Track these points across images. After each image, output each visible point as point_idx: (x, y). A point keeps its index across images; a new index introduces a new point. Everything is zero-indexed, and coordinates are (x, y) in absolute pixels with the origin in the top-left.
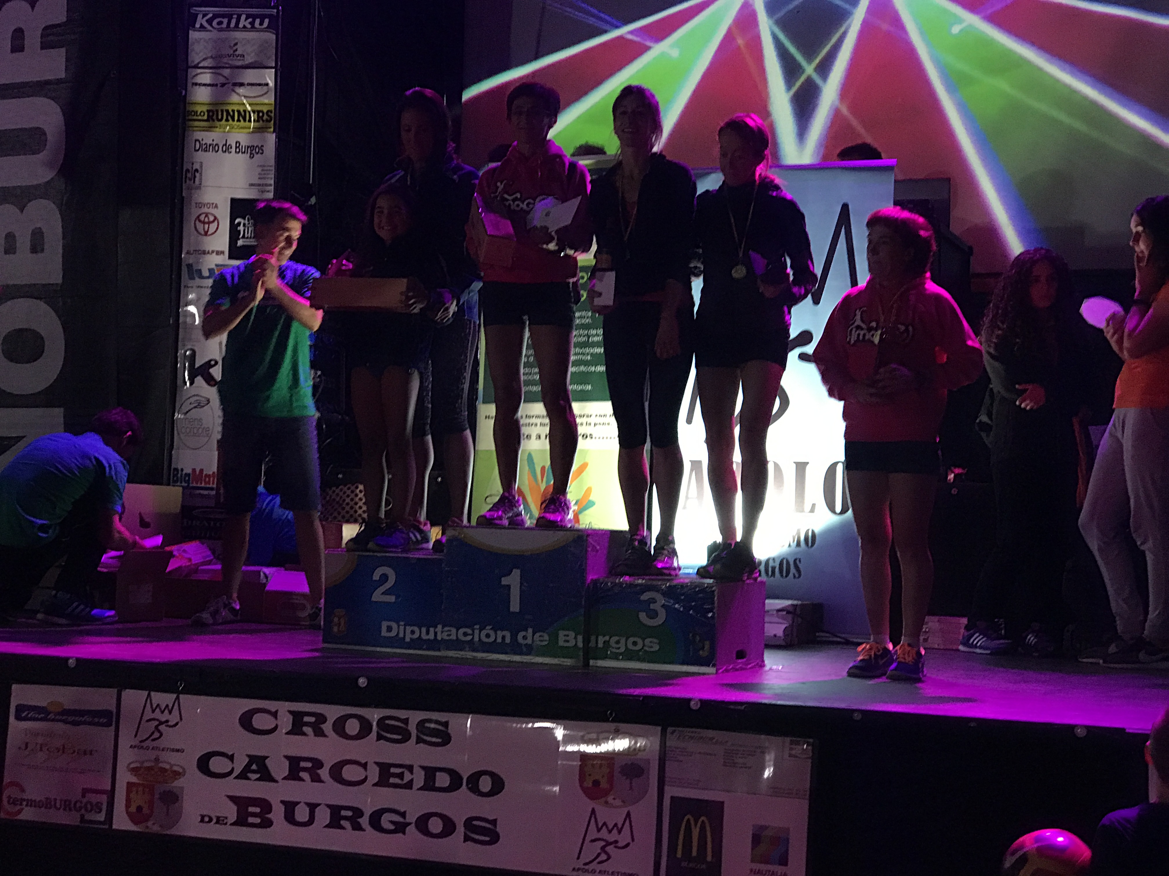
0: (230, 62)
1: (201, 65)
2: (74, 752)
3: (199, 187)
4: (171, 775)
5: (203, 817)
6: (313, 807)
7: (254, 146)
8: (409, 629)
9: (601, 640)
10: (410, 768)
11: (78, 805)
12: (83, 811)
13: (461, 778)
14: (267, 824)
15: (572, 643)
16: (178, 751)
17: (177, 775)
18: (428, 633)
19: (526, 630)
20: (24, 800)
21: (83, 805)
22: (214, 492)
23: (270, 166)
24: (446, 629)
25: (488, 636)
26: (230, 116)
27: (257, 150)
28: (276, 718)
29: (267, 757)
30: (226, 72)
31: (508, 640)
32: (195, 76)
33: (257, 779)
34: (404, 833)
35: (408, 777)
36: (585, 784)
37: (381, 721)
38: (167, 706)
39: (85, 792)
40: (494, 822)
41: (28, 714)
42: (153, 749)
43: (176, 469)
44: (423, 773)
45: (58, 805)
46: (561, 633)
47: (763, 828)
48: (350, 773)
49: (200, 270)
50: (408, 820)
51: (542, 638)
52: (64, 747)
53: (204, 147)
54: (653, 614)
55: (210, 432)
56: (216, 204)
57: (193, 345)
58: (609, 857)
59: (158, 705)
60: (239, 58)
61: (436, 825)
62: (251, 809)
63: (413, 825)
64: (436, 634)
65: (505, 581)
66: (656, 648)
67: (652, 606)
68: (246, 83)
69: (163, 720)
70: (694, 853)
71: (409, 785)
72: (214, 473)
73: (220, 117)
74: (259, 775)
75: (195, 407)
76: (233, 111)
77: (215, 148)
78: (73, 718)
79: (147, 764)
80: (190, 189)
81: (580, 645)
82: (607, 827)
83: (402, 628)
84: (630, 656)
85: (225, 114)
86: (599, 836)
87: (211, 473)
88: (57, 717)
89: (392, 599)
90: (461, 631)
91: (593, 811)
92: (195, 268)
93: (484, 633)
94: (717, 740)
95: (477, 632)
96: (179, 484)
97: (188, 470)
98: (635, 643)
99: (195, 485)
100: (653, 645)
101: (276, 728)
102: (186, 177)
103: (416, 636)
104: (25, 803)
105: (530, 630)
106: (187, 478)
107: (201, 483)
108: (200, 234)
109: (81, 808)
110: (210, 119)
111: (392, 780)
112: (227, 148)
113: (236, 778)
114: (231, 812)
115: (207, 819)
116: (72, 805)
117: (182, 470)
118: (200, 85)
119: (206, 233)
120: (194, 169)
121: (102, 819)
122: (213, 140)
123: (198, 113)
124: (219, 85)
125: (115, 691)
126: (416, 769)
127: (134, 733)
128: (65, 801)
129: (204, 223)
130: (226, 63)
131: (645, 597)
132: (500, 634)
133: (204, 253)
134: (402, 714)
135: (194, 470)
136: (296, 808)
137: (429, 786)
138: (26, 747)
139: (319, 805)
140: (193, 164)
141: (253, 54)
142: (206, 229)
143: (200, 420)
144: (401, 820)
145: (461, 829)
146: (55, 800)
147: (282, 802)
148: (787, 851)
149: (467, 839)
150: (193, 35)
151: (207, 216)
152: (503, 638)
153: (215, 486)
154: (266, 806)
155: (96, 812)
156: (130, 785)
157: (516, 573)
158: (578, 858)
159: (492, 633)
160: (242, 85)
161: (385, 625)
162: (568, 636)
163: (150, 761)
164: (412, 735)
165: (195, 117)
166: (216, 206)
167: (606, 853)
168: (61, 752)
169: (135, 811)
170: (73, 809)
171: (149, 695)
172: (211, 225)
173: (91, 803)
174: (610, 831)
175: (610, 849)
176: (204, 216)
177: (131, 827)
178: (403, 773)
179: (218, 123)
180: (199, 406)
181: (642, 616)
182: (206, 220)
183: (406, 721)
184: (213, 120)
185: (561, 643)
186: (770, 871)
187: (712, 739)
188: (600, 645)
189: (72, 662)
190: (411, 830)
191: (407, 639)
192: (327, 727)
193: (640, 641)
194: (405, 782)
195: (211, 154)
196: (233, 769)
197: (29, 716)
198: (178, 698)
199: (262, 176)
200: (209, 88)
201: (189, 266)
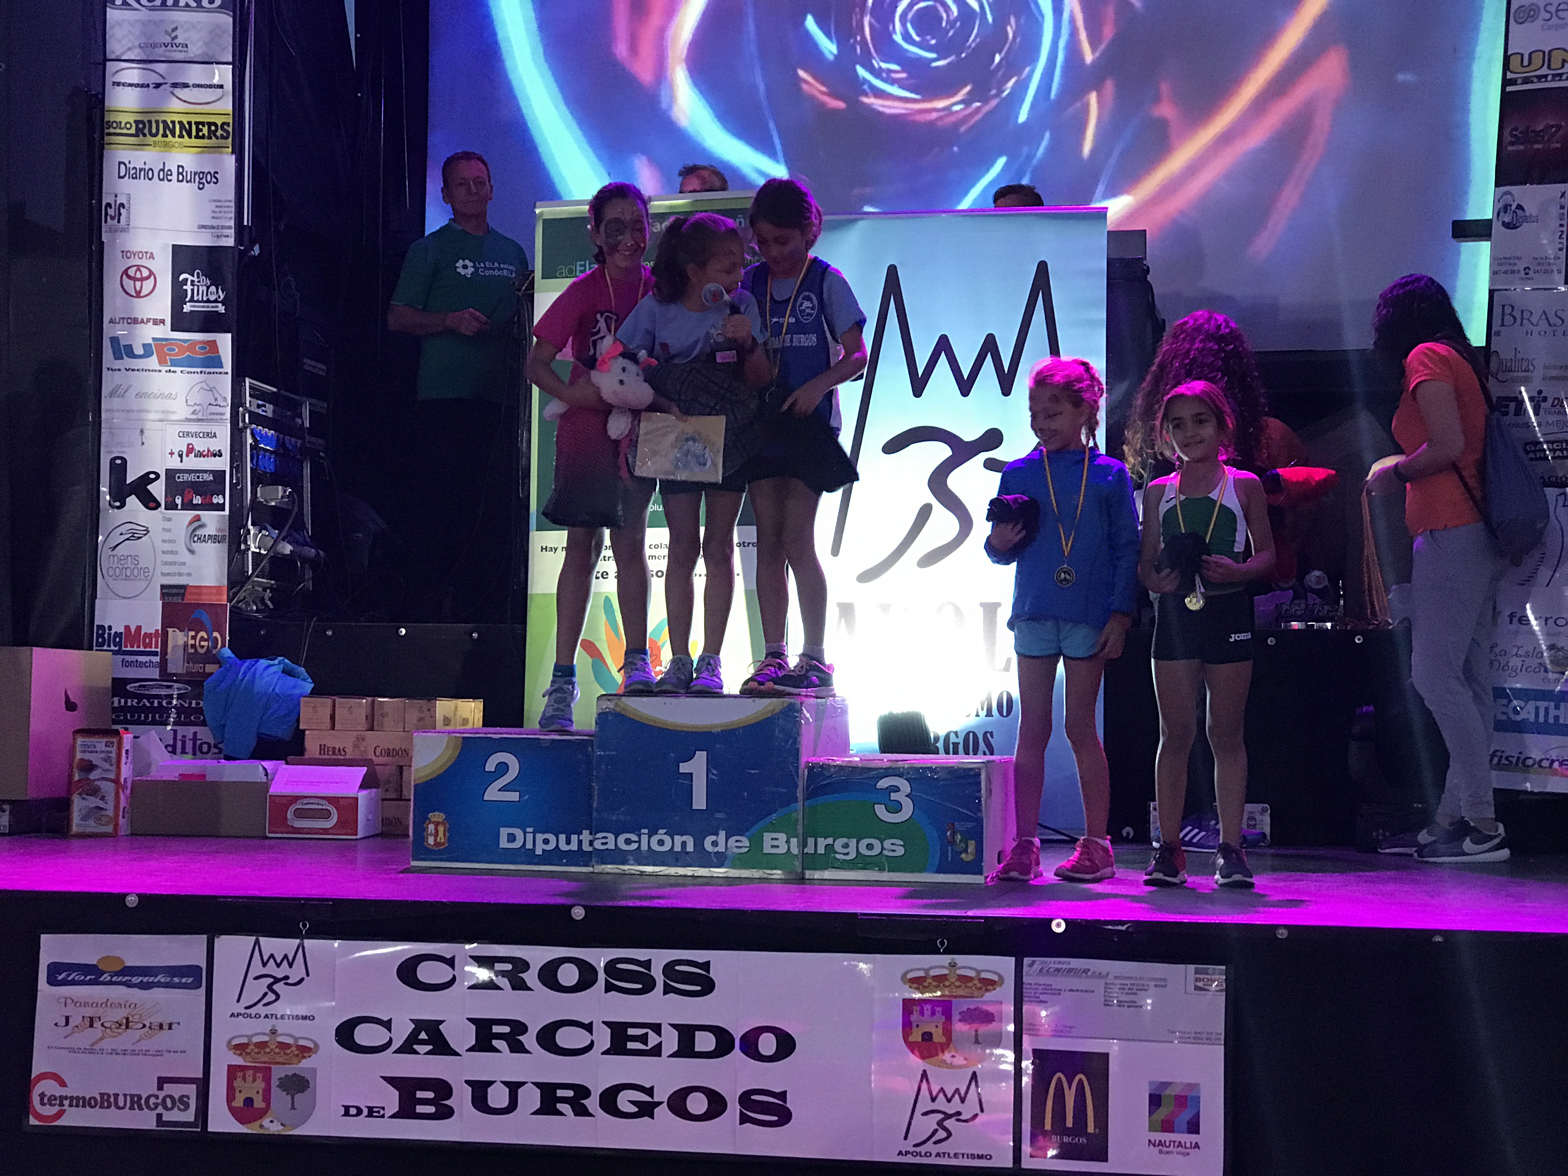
0: (167, 53)
1: (123, 58)
2: (144, 1026)
3: (125, 230)
4: (296, 1052)
5: (347, 1109)
6: (514, 1087)
7: (203, 173)
8: (540, 837)
9: (822, 843)
10: (657, 1028)
11: (152, 1101)
12: (160, 1110)
13: (733, 1040)
14: (445, 1113)
15: (783, 849)
16: (305, 1018)
17: (305, 1051)
18: (568, 842)
19: (717, 834)
20: (66, 1098)
21: (160, 1101)
22: (157, 659)
23: (230, 201)
24: (599, 835)
25: (661, 843)
26: (169, 129)
27: (209, 180)
28: (453, 967)
29: (442, 1022)
30: (161, 68)
31: (690, 848)
32: (117, 72)
33: (428, 1053)
34: (652, 1117)
35: (653, 1040)
36: (911, 1039)
37: (610, 967)
38: (286, 956)
39: (162, 1082)
40: (783, 1096)
41: (69, 975)
42: (266, 1016)
43: (101, 627)
44: (676, 1033)
45: (121, 1104)
46: (767, 836)
47: (1166, 1085)
48: (566, 1038)
49: (130, 346)
50: (656, 1099)
51: (738, 844)
52: (127, 1019)
53: (132, 172)
54: (896, 808)
55: (151, 573)
56: (152, 253)
57: (122, 452)
58: (949, 1134)
59: (272, 956)
60: (180, 48)
61: (697, 1104)
62: (420, 1094)
63: (665, 1104)
64: (580, 842)
65: (684, 768)
66: (900, 851)
67: (893, 796)
68: (191, 84)
69: (280, 976)
70: (1069, 1123)
71: (656, 1051)
72: (157, 631)
73: (154, 131)
74: (430, 1047)
75: (128, 539)
76: (173, 122)
77: (147, 173)
78: (140, 979)
79: (256, 1040)
80: (113, 231)
81: (795, 851)
82: (945, 1095)
83: (530, 837)
84: (861, 862)
85: (161, 126)
86: (934, 1106)
87: (153, 632)
88: (114, 979)
89: (514, 796)
90: (622, 838)
91: (924, 1075)
92: (123, 342)
93: (655, 839)
94: (1094, 973)
95: (645, 838)
96: (105, 648)
97: (119, 628)
98: (870, 847)
99: (129, 649)
100: (895, 848)
101: (453, 981)
102: (106, 214)
103: (551, 846)
104: (66, 1103)
105: (722, 834)
106: (118, 640)
107: (139, 647)
108: (131, 296)
109: (156, 1106)
110: (139, 132)
111: (631, 1045)
112: (165, 175)
113: (395, 1052)
114: (391, 1100)
115: (353, 1111)
116: (143, 1102)
117: (110, 628)
118: (124, 85)
119: (138, 295)
120: (118, 203)
121: (192, 1119)
122: (145, 163)
123: (123, 125)
124: (151, 86)
125: (204, 937)
126: (665, 1029)
127: (236, 998)
128: (132, 1096)
129: (135, 279)
130: (161, 56)
131: (883, 783)
132: (678, 839)
133: (135, 321)
134: (641, 954)
135: (127, 628)
136: (489, 1090)
137: (686, 1049)
138: (67, 1024)
139: (524, 1083)
140: (116, 196)
141: (201, 43)
142: (138, 289)
143: (135, 558)
144: (648, 1099)
145: (734, 1109)
146: (116, 1096)
147: (468, 1082)
148: (1198, 1115)
149: (744, 1119)
150: (112, 15)
151: (139, 270)
152: (684, 844)
153: (159, 650)
154: (442, 1089)
155: (179, 1109)
156: (233, 1071)
157: (701, 757)
158: (906, 1138)
159: (667, 839)
160: (186, 86)
161: (504, 832)
162: (777, 839)
163: (264, 1034)
164: (657, 984)
165: (118, 131)
166: (152, 257)
167: (945, 1129)
168: (124, 1027)
169: (241, 1104)
170: (144, 1107)
171: (257, 942)
172: (144, 283)
173: (171, 1097)
174: (949, 1101)
175: (949, 1123)
176: (135, 268)
177: (236, 1127)
178: (647, 1034)
179: (150, 139)
180: (134, 537)
181: (880, 810)
182: (138, 275)
183: (647, 964)
184: (145, 135)
185: (767, 849)
186: (1174, 1142)
187: (1086, 971)
188: (821, 850)
189: (132, 900)
190: (663, 1112)
191: (539, 852)
192: (531, 977)
193: (876, 843)
194: (648, 1048)
195: (142, 183)
196: (390, 1041)
197: (70, 978)
198: (301, 946)
199: (216, 215)
200: (139, 89)
201: (115, 340)
